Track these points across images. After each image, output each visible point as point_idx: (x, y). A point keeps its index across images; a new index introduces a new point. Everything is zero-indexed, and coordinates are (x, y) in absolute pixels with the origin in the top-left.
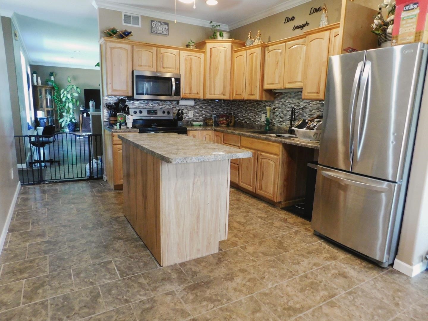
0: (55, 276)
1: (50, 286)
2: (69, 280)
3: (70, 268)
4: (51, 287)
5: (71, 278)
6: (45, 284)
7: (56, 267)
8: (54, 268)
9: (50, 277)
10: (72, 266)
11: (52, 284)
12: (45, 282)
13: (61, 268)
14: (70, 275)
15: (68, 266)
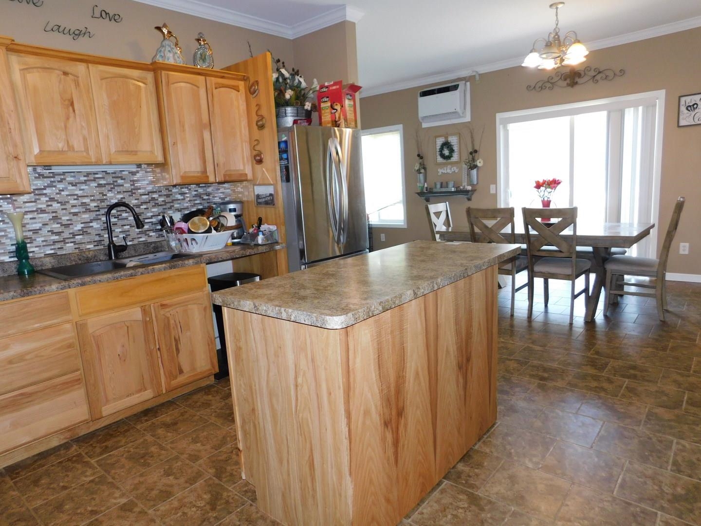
0: (648, 501)
1: (663, 488)
2: (627, 479)
3: (614, 499)
4: (660, 487)
5: (624, 480)
6: (670, 497)
7: (639, 519)
8: (644, 518)
9: (657, 505)
10: (609, 501)
11: (657, 490)
12: (669, 501)
13: (632, 509)
14: (622, 486)
15: (617, 504)
